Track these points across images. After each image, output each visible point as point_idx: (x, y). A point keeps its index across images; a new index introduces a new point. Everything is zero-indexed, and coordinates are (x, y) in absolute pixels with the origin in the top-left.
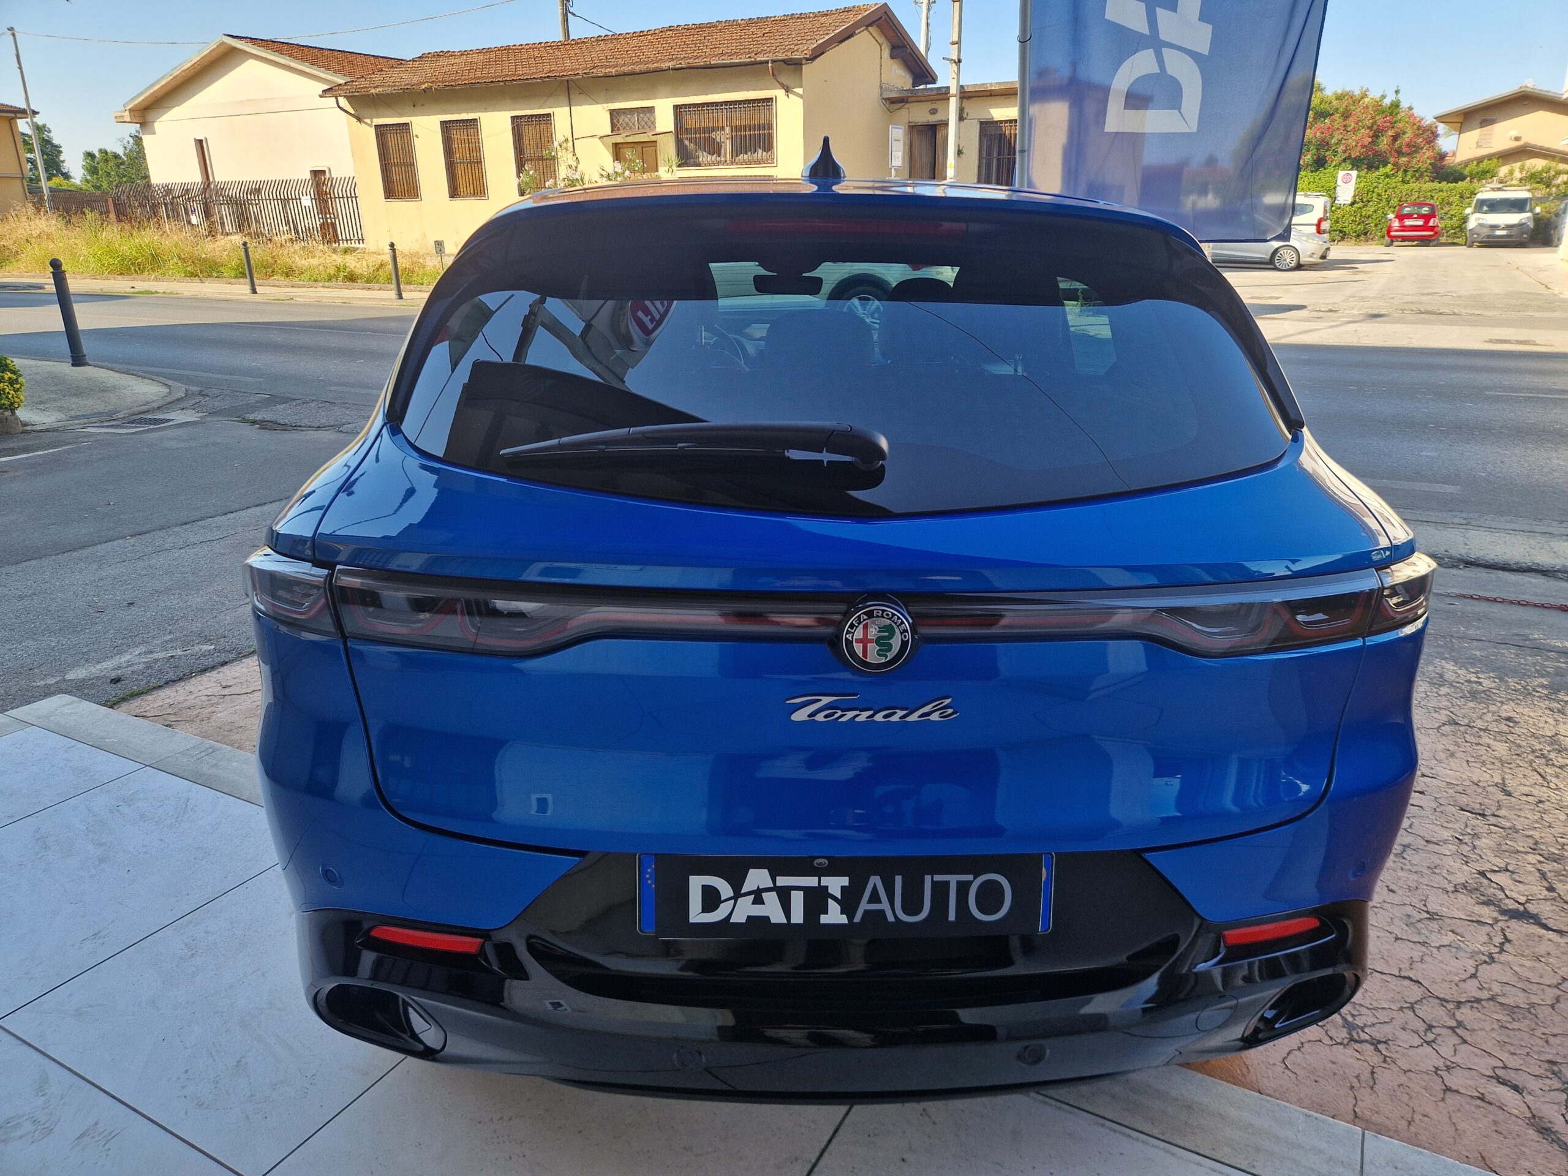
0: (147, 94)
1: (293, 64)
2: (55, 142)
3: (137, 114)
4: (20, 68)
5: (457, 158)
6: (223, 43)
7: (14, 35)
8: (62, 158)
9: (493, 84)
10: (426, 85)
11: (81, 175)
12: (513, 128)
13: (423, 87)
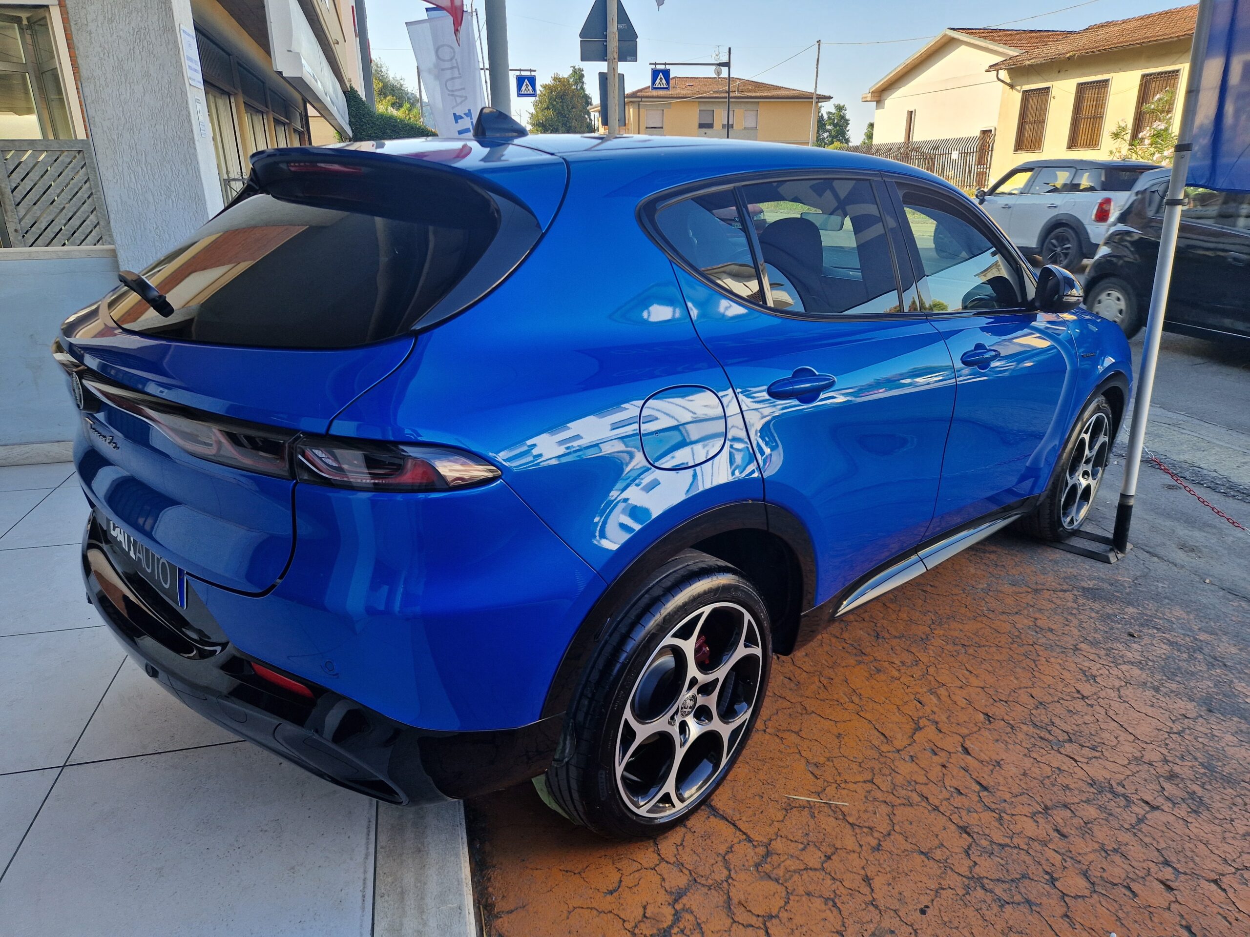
0: (885, 80)
1: (991, 46)
2: (847, 117)
3: (876, 94)
4: (817, 68)
5: (1084, 113)
6: (945, 35)
7: (819, 45)
8: (847, 129)
9: (1131, 47)
10: (1071, 54)
11: (862, 140)
12: (1141, 85)
13: (1068, 55)
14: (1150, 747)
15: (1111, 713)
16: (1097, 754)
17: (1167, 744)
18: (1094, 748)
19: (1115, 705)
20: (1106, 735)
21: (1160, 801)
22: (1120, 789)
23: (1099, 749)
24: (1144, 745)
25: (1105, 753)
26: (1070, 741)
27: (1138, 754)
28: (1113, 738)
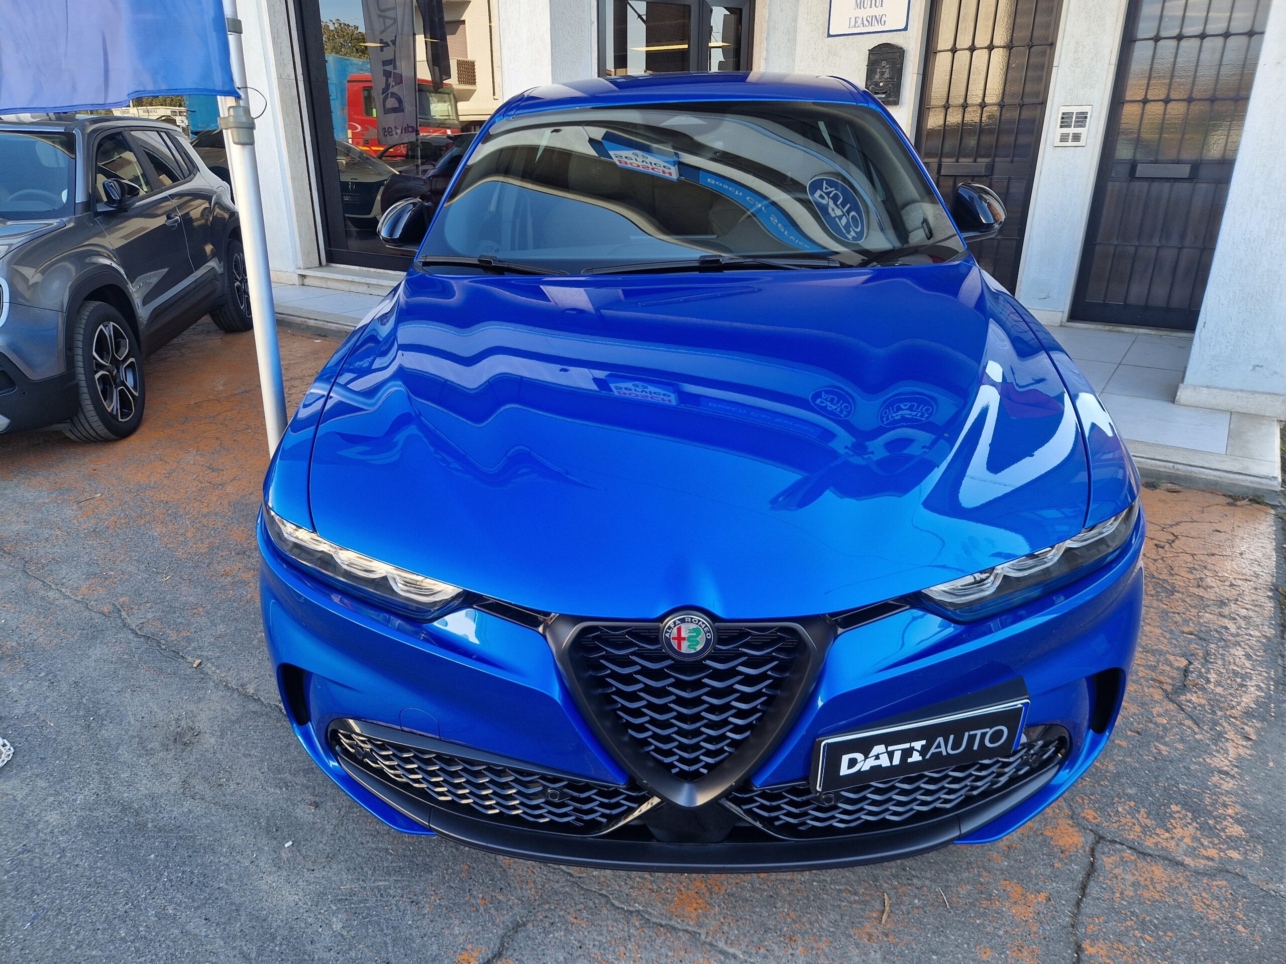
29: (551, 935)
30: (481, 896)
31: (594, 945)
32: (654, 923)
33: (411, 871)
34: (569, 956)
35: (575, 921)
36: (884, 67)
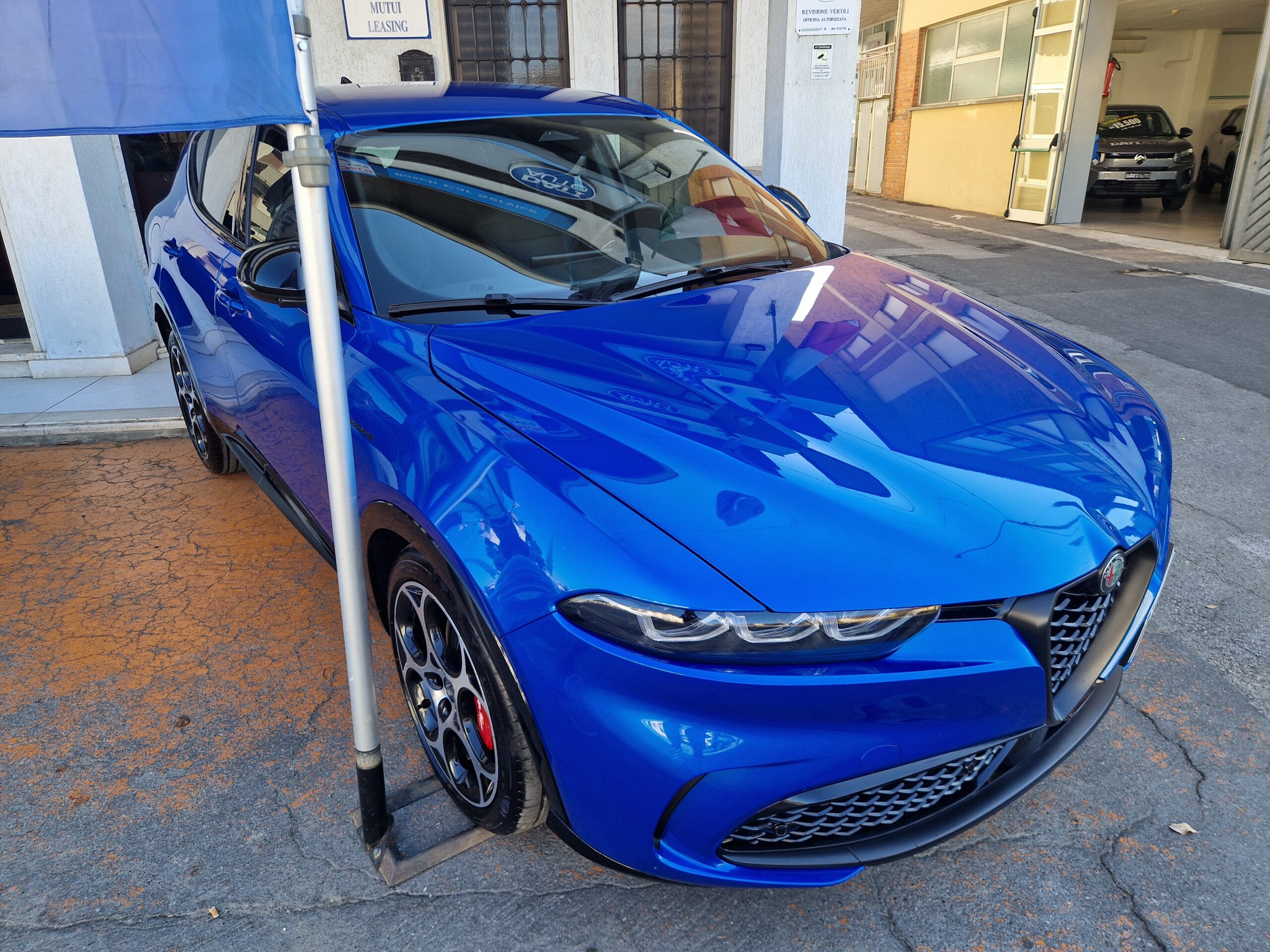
14: (59, 638)
15: (110, 639)
16: (87, 610)
17: (49, 649)
18: (93, 611)
19: (114, 646)
20: (95, 624)
21: (22, 617)
22: (52, 605)
23: (89, 614)
24: (64, 637)
25: (82, 615)
26: (112, 604)
27: (62, 629)
28: (89, 625)
29: (916, 908)
30: (835, 918)
31: (948, 894)
32: (957, 851)
33: (760, 939)
34: (945, 913)
35: (914, 887)
36: (418, 73)
